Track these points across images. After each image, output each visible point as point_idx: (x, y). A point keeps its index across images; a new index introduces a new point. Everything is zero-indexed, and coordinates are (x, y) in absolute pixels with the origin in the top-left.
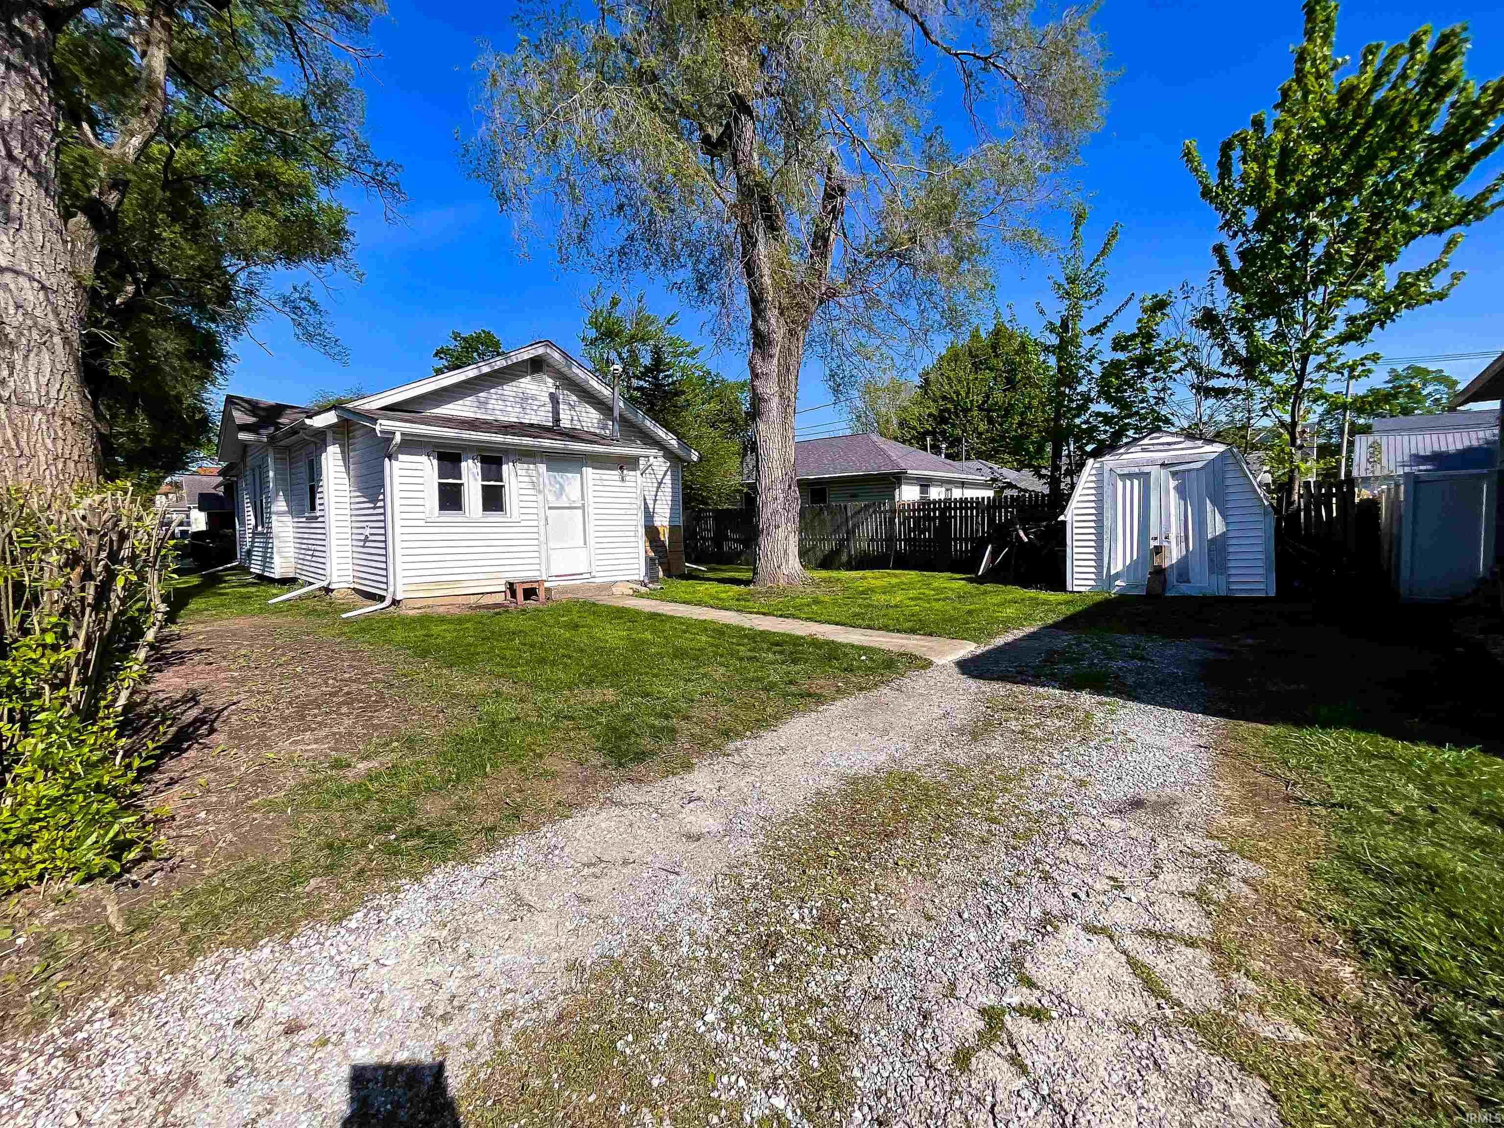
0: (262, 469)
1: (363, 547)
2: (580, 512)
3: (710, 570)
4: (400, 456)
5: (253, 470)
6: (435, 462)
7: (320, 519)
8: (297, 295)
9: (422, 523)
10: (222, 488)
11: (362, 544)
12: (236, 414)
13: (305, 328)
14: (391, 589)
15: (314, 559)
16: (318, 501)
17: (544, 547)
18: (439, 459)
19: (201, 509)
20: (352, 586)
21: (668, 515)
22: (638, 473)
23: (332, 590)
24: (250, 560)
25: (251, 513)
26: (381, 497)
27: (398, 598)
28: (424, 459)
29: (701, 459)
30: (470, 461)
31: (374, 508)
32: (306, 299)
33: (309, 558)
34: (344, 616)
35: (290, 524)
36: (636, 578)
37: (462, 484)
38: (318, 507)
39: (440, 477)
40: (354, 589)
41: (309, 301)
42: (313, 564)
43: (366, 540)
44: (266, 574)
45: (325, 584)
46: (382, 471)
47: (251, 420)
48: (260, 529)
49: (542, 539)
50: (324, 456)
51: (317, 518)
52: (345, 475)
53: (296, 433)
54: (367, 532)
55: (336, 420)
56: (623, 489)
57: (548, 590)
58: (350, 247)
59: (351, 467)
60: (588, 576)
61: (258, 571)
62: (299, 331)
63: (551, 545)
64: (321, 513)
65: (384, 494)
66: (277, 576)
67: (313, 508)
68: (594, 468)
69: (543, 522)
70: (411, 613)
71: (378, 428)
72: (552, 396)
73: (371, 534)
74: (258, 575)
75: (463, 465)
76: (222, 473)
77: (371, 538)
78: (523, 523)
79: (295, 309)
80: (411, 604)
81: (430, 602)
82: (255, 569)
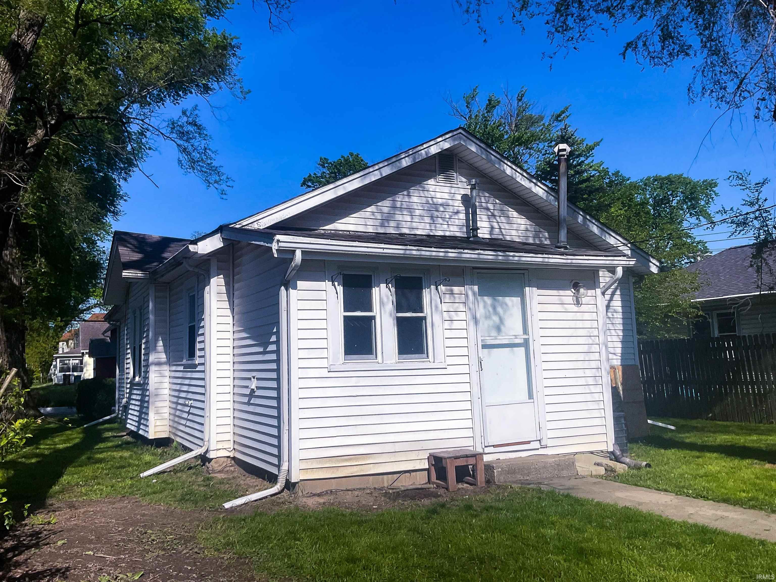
0: (143, 309)
1: (249, 404)
2: (523, 349)
3: (680, 429)
4: (299, 283)
5: (134, 312)
6: (340, 289)
7: (199, 368)
8: (185, 119)
9: (324, 373)
10: (109, 333)
11: (246, 400)
12: (122, 250)
13: (189, 154)
14: (285, 467)
15: (190, 417)
16: (198, 346)
17: (477, 403)
18: (345, 286)
19: (91, 355)
20: (231, 455)
21: (619, 351)
22: (599, 291)
23: (210, 460)
24: (127, 414)
25: (130, 361)
26: (274, 338)
27: (293, 480)
28: (327, 285)
29: (661, 269)
30: (383, 286)
31: (264, 353)
32: (194, 124)
33: (185, 415)
34: (227, 505)
35: (167, 373)
36: (603, 447)
37: (373, 318)
38: (198, 353)
39: (346, 310)
40: (234, 458)
41: (196, 125)
42: (189, 424)
43: (252, 394)
44: (141, 432)
45: (200, 451)
46: (277, 304)
47: (136, 257)
48: (137, 379)
49: (476, 389)
50: (207, 288)
51: (195, 366)
52: (228, 312)
53: (180, 264)
54: (254, 384)
55: (222, 245)
56: (579, 316)
57: (489, 468)
58: (235, 62)
59: (236, 301)
60: (536, 445)
61: (133, 428)
62: (184, 158)
63: (488, 400)
64: (202, 360)
65: (278, 334)
66: (151, 436)
67: (192, 354)
68: (540, 287)
69: (475, 367)
70: (311, 502)
71: (275, 246)
72: (466, 200)
73: (258, 388)
74: (132, 431)
75: (375, 291)
76: (108, 318)
77: (258, 393)
78: (450, 370)
79: (182, 134)
80: (309, 489)
81: (333, 486)
82: (131, 426)
